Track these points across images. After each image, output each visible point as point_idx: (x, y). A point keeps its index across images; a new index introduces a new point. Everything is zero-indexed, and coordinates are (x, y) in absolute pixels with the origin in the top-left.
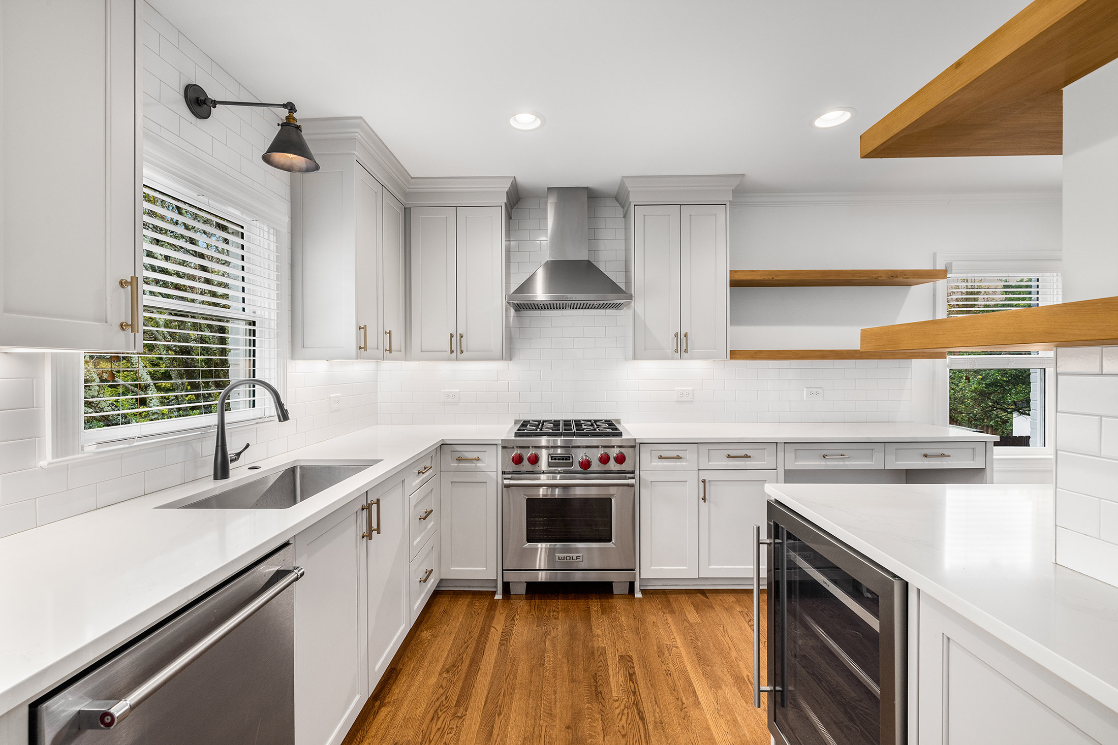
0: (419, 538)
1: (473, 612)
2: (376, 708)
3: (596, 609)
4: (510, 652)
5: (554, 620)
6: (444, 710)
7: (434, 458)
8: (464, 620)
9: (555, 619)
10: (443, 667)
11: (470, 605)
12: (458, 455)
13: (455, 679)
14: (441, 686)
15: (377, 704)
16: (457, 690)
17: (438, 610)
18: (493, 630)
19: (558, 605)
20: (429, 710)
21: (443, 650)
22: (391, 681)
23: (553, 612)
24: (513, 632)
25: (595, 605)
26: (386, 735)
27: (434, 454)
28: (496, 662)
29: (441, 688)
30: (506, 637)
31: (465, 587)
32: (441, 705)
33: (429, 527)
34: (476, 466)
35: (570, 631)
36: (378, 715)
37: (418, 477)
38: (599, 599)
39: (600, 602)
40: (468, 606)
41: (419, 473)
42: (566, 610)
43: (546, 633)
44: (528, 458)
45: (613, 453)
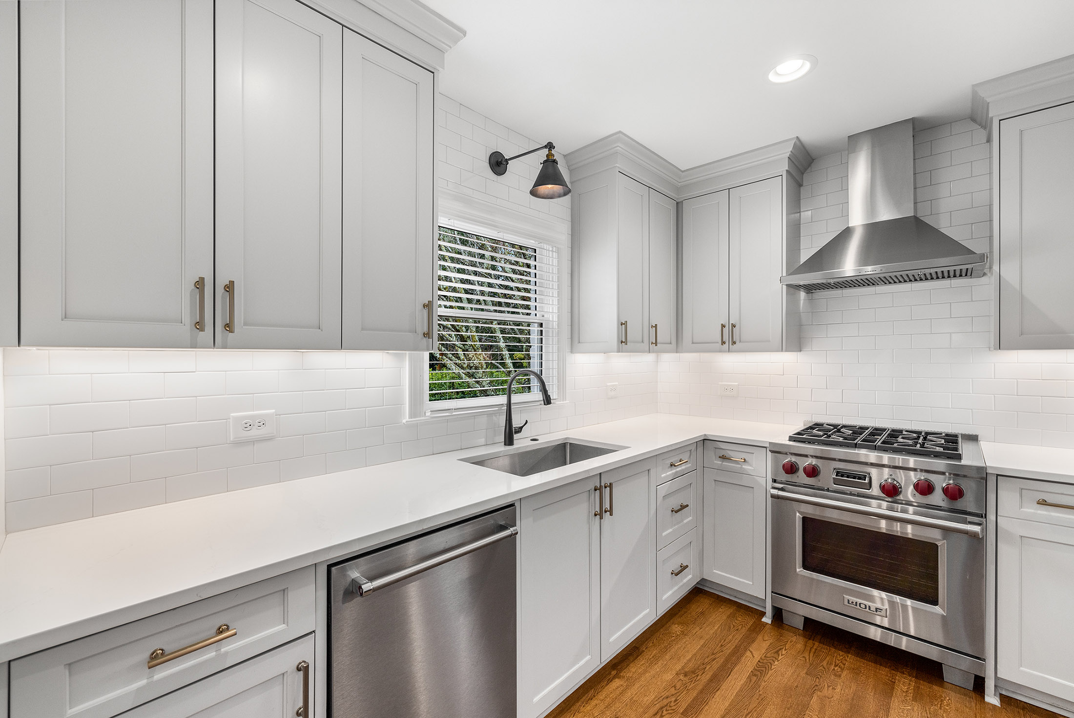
0: (670, 530)
1: (732, 626)
2: (611, 676)
3: (905, 688)
4: (761, 688)
5: (833, 677)
6: (670, 711)
7: (694, 453)
8: (720, 630)
9: (835, 675)
10: (683, 668)
11: (732, 616)
12: (722, 453)
13: (690, 687)
14: (675, 687)
15: (614, 673)
16: (689, 699)
17: (696, 608)
18: (748, 654)
19: (846, 660)
20: (655, 703)
21: (688, 652)
22: (631, 658)
23: (836, 666)
24: (773, 667)
25: (905, 684)
26: (611, 705)
27: (693, 448)
28: (741, 690)
29: (674, 688)
30: (761, 669)
31: (730, 595)
32: (668, 705)
33: (685, 521)
34: (741, 468)
35: (853, 699)
36: (611, 683)
37: (670, 469)
38: (916, 677)
39: (915, 683)
40: (729, 617)
41: (671, 465)
42: (855, 671)
43: (815, 688)
44: (805, 469)
45: (940, 482)
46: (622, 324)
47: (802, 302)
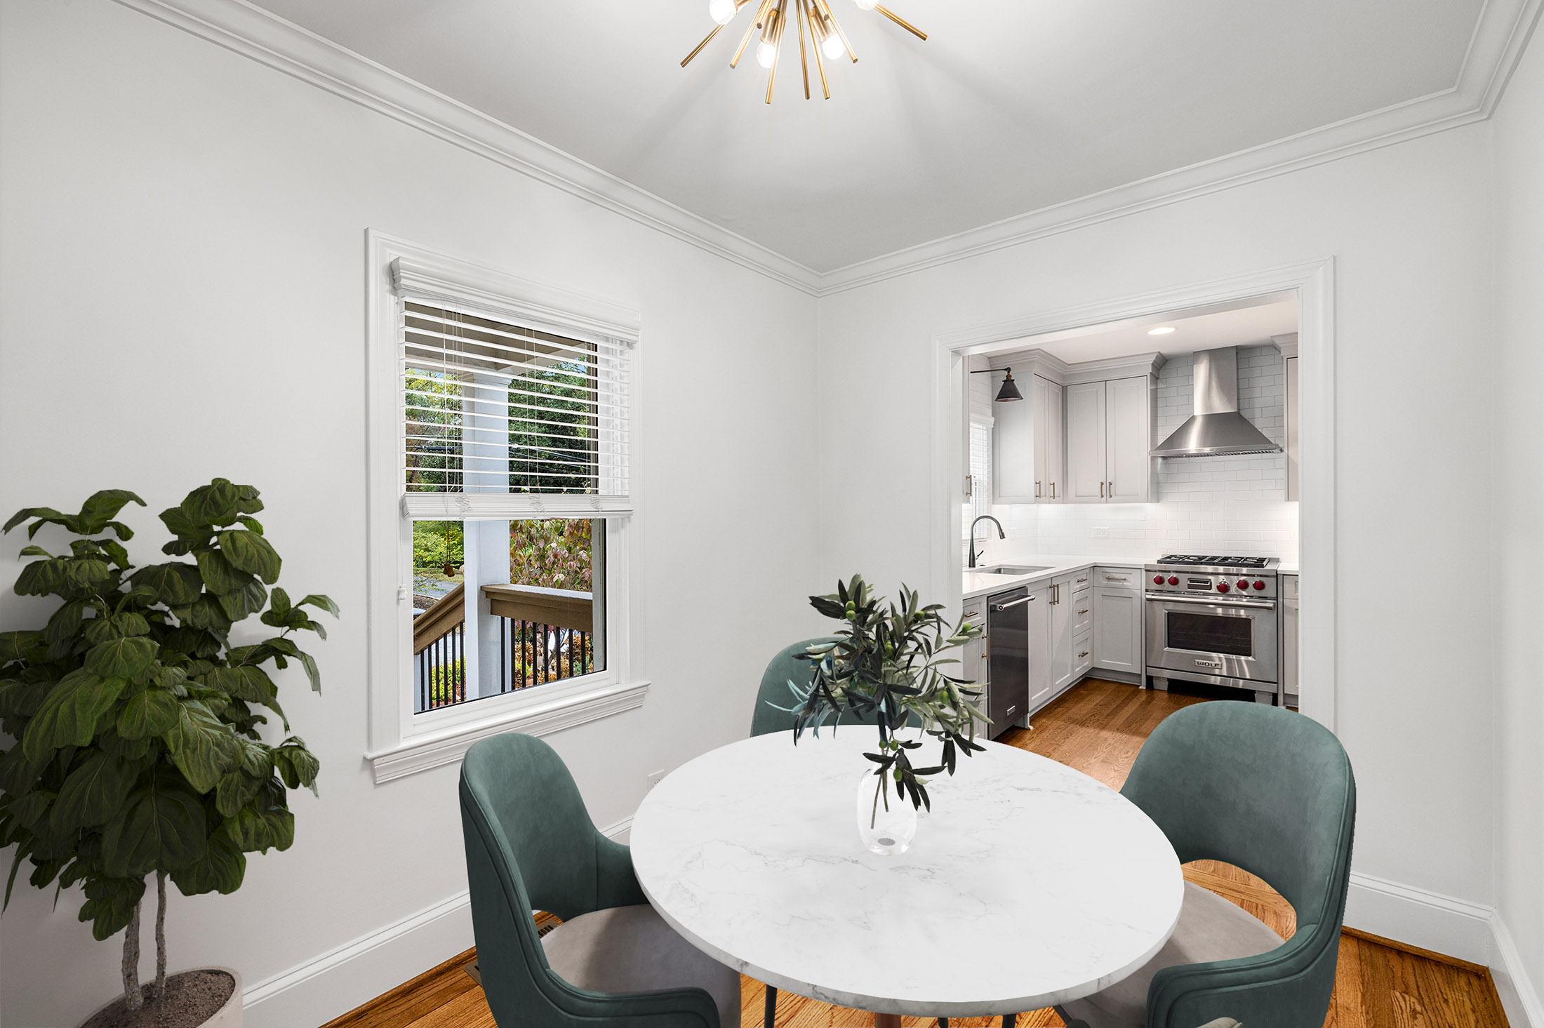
7: (1089, 574)
12: (1108, 575)
31: (1112, 678)
33: (1085, 621)
34: (1123, 585)
37: (1077, 584)
41: (1079, 581)
44: (1169, 580)
45: (1251, 581)
46: (1037, 483)
47: (1159, 465)
